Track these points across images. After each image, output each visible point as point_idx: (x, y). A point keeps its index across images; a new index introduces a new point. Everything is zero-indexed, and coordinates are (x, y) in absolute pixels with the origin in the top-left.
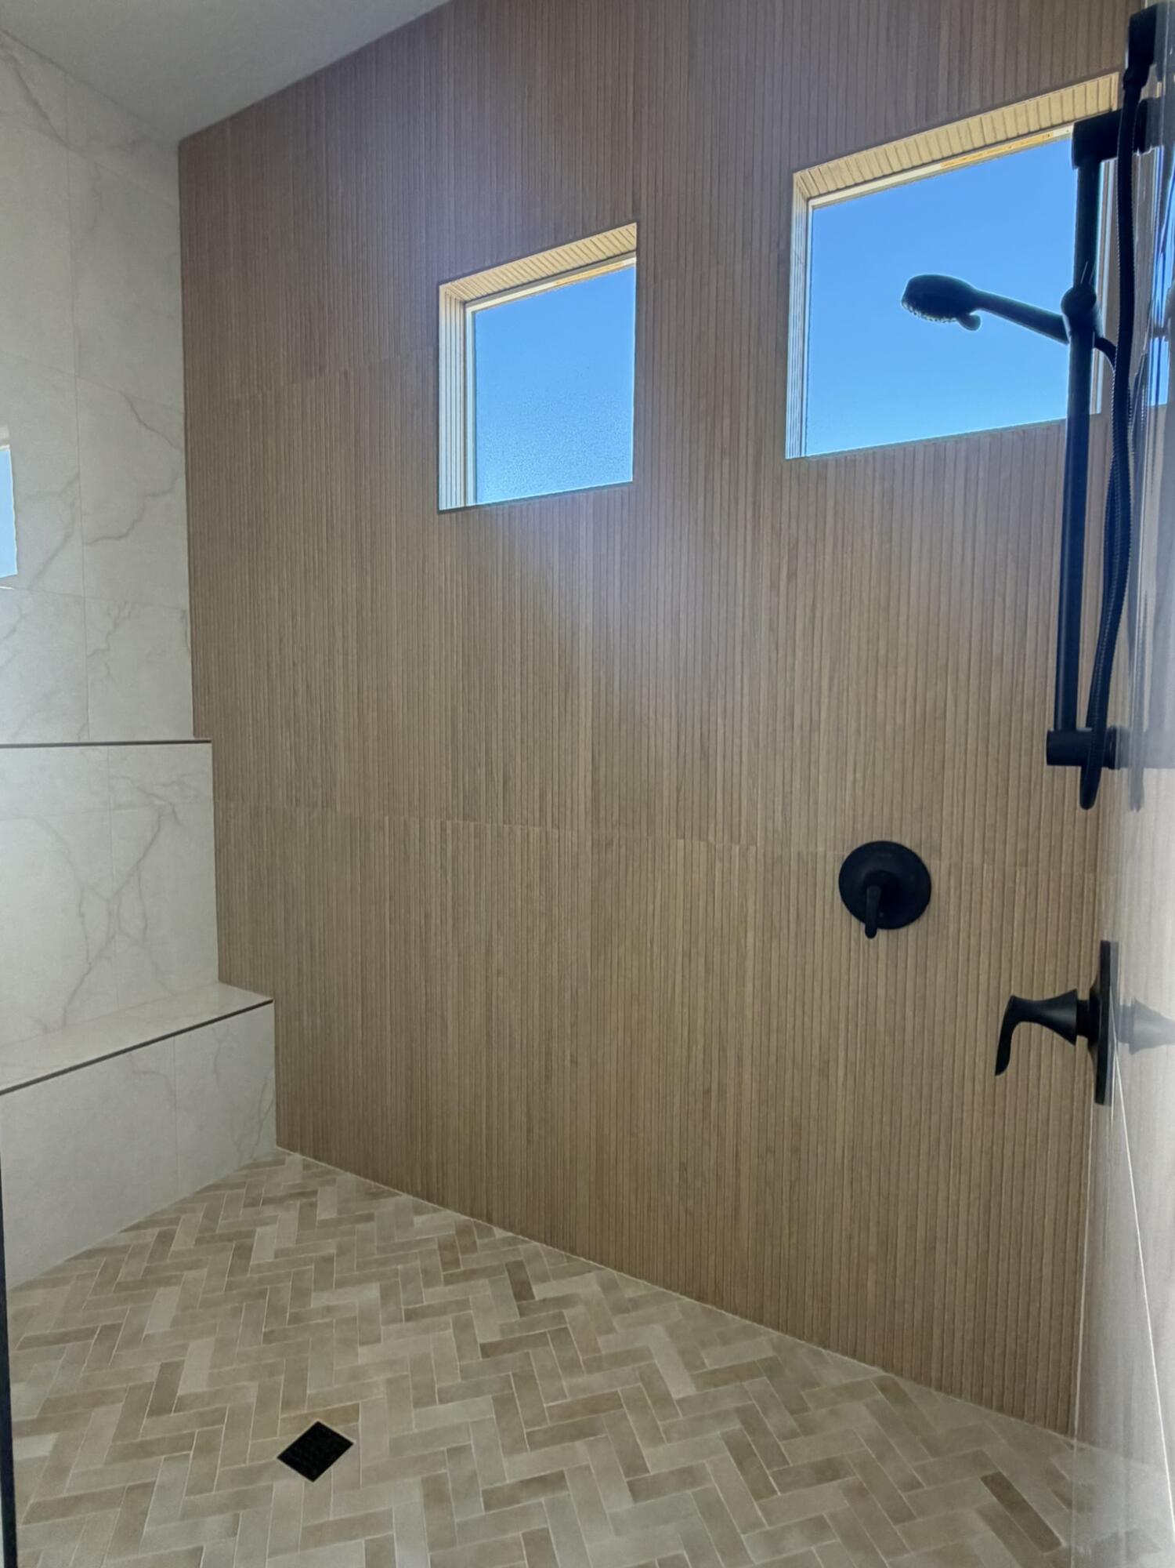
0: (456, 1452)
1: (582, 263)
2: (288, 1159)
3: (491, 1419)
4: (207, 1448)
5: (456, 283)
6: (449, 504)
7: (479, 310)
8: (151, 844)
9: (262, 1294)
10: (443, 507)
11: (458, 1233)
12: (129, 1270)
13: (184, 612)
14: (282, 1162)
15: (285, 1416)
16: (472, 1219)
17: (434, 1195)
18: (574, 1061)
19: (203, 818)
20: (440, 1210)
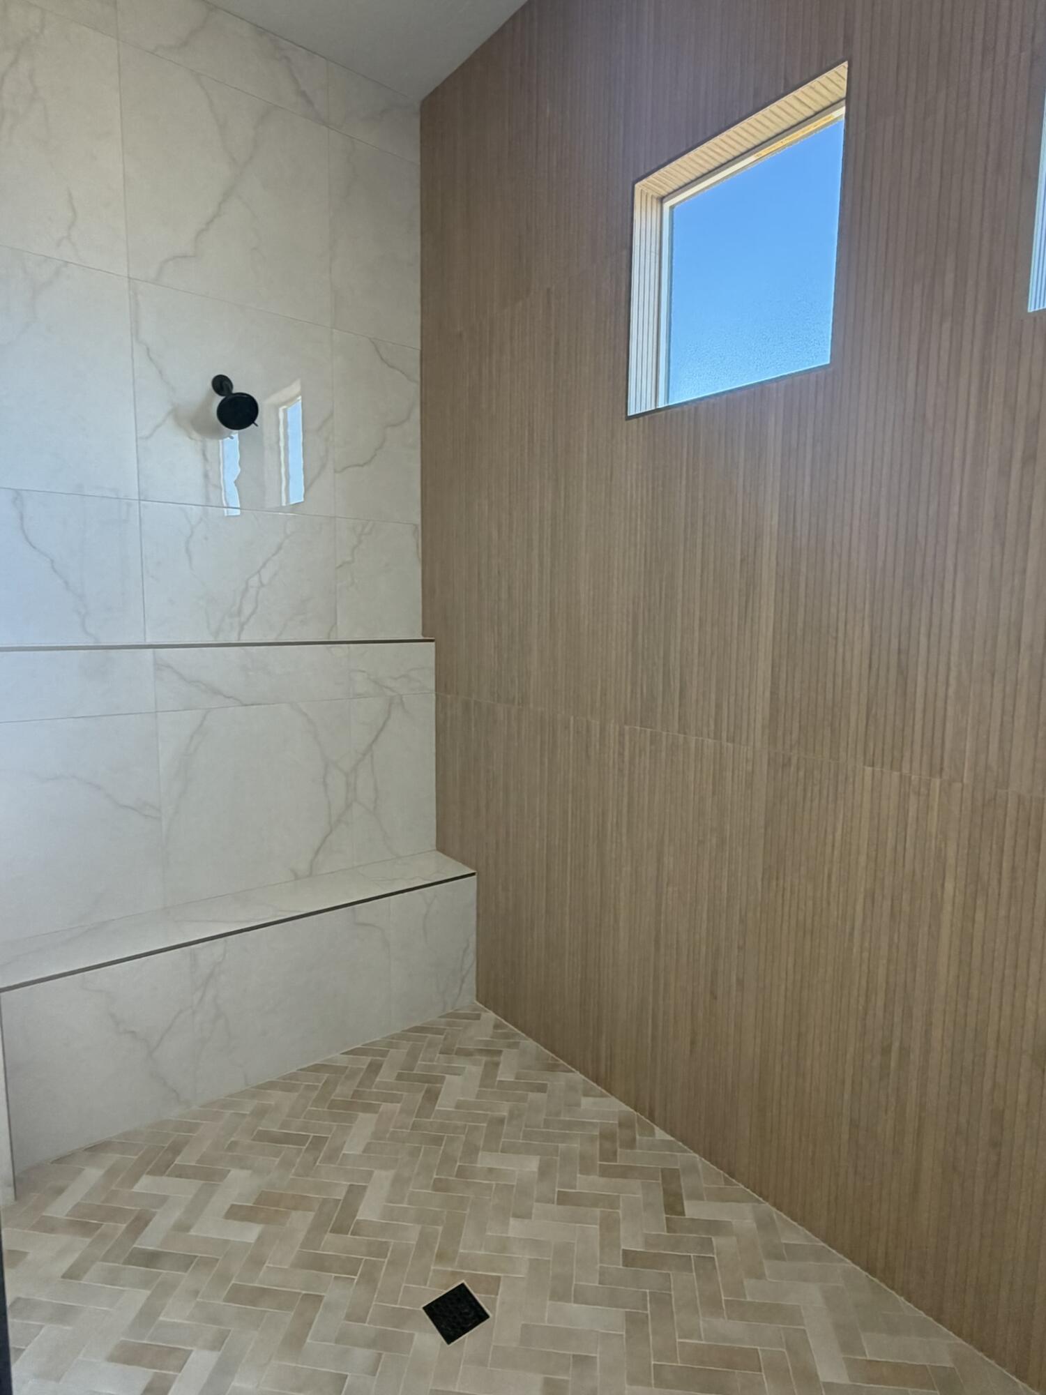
0: (582, 1361)
1: (785, 126)
2: (484, 1015)
3: (622, 1335)
4: (369, 1279)
5: (651, 178)
6: (638, 408)
7: (677, 204)
8: (382, 729)
9: (437, 1141)
10: (631, 412)
11: (620, 1125)
12: (343, 1091)
13: (416, 526)
14: (478, 1017)
15: (439, 1268)
16: (635, 1113)
17: (603, 1080)
18: (740, 982)
19: (426, 707)
20: (606, 1096)
